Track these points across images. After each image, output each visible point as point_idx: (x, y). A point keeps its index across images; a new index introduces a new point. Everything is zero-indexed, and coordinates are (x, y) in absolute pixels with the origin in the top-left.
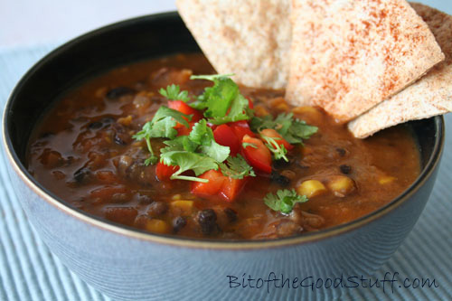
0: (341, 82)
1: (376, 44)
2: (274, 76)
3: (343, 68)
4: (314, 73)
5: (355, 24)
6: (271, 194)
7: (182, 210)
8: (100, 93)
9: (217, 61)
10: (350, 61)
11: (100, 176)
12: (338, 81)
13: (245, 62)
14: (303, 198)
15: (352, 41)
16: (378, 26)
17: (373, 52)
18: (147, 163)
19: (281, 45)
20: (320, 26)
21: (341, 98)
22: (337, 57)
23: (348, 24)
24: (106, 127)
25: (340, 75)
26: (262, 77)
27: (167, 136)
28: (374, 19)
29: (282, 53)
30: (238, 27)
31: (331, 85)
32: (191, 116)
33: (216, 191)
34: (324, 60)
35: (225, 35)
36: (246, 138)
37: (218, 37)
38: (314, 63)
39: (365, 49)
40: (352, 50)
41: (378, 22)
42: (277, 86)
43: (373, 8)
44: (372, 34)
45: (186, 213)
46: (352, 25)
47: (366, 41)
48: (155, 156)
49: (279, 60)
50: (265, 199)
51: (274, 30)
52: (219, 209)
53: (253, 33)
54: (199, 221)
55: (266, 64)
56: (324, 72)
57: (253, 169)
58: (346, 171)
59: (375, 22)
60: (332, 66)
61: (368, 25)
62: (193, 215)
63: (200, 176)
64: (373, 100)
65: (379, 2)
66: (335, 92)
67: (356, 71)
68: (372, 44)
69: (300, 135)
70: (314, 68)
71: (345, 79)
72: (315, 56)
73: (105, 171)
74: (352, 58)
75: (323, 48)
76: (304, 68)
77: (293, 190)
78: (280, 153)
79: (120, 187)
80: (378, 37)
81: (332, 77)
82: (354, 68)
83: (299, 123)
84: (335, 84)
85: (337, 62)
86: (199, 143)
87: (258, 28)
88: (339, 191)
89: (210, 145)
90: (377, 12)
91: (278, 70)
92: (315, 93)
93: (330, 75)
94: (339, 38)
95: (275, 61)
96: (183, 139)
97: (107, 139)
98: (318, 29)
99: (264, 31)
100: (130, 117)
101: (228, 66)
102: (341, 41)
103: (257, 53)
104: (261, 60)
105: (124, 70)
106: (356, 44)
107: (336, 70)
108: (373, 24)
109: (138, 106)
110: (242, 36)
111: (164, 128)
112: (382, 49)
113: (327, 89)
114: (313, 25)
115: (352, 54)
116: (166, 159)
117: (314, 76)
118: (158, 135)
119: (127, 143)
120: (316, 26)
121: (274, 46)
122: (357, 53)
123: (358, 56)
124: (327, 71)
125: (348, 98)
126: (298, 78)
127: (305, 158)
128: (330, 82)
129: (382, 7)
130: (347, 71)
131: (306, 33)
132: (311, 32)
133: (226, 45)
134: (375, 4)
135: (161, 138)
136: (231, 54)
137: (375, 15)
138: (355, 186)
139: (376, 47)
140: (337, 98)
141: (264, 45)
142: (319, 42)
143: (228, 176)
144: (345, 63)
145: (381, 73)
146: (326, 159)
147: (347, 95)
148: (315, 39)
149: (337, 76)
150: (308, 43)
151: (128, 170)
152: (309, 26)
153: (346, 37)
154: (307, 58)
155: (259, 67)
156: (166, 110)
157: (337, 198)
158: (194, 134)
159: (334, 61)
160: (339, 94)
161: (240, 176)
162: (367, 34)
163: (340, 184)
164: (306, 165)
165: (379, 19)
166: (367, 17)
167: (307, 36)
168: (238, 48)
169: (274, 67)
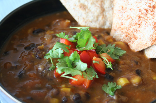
0: (134, 35)
1: (150, 20)
2: (104, 23)
3: (135, 29)
4: (122, 29)
5: (141, 9)
6: (105, 84)
7: (66, 93)
8: (30, 31)
9: (78, 19)
10: (138, 26)
11: (29, 75)
12: (133, 34)
13: (91, 19)
14: (119, 87)
15: (140, 17)
16: (151, 12)
17: (148, 23)
18: (50, 69)
19: (106, 9)
20: (126, 8)
21: (133, 42)
22: (133, 23)
23: (138, 9)
24: (32, 50)
25: (133, 31)
26: (99, 24)
27: (59, 57)
28: (150, 9)
29: (107, 13)
30: (86, 4)
31: (129, 36)
32: (70, 46)
33: (81, 84)
34: (127, 24)
35: (81, 7)
36: (94, 58)
37: (78, 8)
38: (122, 25)
39: (145, 21)
40: (139, 21)
41: (151, 10)
42: (106, 27)
43: (150, 3)
44: (149, 15)
45: (67, 95)
46: (140, 10)
47: (146, 18)
48: (54, 65)
49: (106, 16)
50: (102, 87)
51: (103, 3)
52: (82, 93)
53: (93, 6)
54: (73, 99)
55: (100, 18)
56: (126, 29)
57: (97, 74)
58: (138, 73)
59: (150, 10)
60: (130, 27)
61: (147, 11)
62: (71, 96)
63: (74, 77)
64: (147, 45)
65: (153, 1)
66: (131, 39)
67: (140, 31)
68: (148, 20)
69: (118, 54)
70: (122, 27)
71: (135, 34)
72: (123, 21)
73: (32, 73)
74: (139, 24)
75: (127, 18)
76: (118, 26)
77: (115, 83)
78: (109, 65)
79: (38, 81)
80: (151, 17)
81: (130, 32)
82: (139, 29)
83: (117, 49)
84: (131, 35)
85: (133, 25)
86: (74, 61)
87: (95, 3)
88: (135, 84)
89: (78, 62)
90: (152, 6)
91: (106, 20)
92: (122, 38)
93: (129, 31)
94: (134, 14)
95: (104, 17)
96: (66, 59)
97: (33, 56)
98: (125, 9)
99: (98, 4)
100: (43, 45)
101: (83, 21)
102: (135, 16)
103: (96, 14)
104: (98, 17)
105: (41, 19)
106: (141, 19)
107: (132, 29)
108: (149, 11)
109: (46, 39)
110: (89, 8)
111: (58, 54)
112: (153, 23)
113: (127, 37)
114: (123, 8)
115: (139, 23)
116: (59, 71)
117: (122, 30)
118: (55, 57)
119: (41, 58)
120: (124, 8)
121: (103, 10)
122: (141, 23)
123: (142, 24)
124: (128, 29)
125: (136, 42)
126: (115, 30)
127: (120, 66)
128: (128, 34)
129: (154, 4)
130: (136, 30)
131: (119, 11)
132: (122, 10)
133: (82, 12)
134: (150, 2)
135: (57, 58)
136: (84, 16)
137: (150, 7)
138: (142, 81)
139: (150, 21)
140: (132, 41)
141: (99, 10)
142: (125, 15)
143: (86, 78)
144: (136, 26)
145: (151, 34)
146: (130, 67)
147: (136, 41)
148: (124, 14)
149: (132, 31)
150: (120, 15)
151: (42, 72)
152: (121, 8)
153: (137, 15)
154: (120, 22)
155: (97, 20)
156: (59, 44)
157: (134, 87)
158: (71, 57)
159: (131, 25)
160: (132, 40)
161: (91, 78)
162: (146, 15)
163: (136, 80)
164: (121, 70)
165: (152, 9)
166: (147, 8)
167: (120, 12)
168: (87, 12)
169: (104, 19)
